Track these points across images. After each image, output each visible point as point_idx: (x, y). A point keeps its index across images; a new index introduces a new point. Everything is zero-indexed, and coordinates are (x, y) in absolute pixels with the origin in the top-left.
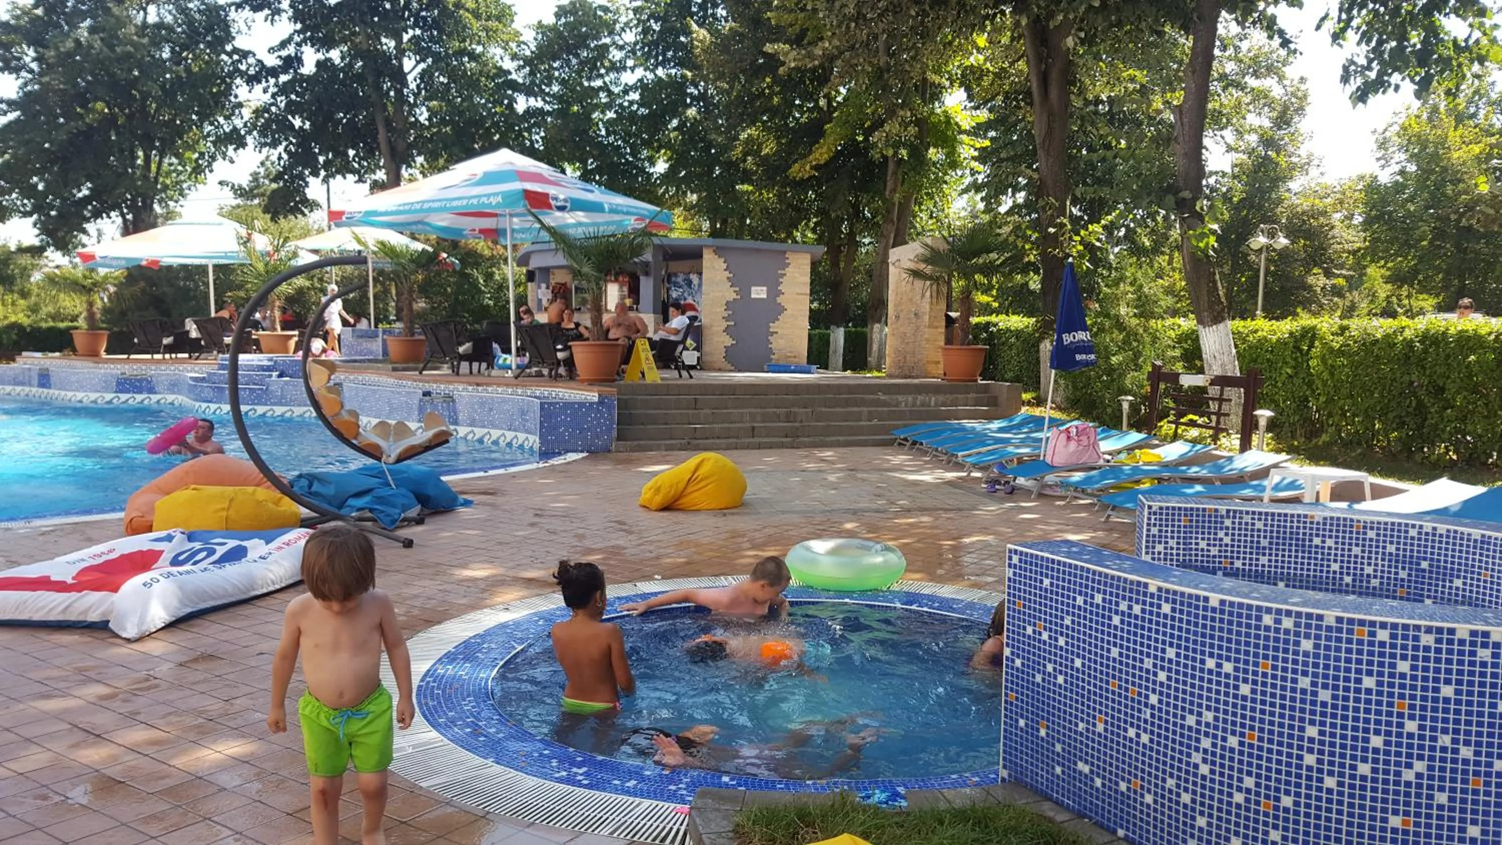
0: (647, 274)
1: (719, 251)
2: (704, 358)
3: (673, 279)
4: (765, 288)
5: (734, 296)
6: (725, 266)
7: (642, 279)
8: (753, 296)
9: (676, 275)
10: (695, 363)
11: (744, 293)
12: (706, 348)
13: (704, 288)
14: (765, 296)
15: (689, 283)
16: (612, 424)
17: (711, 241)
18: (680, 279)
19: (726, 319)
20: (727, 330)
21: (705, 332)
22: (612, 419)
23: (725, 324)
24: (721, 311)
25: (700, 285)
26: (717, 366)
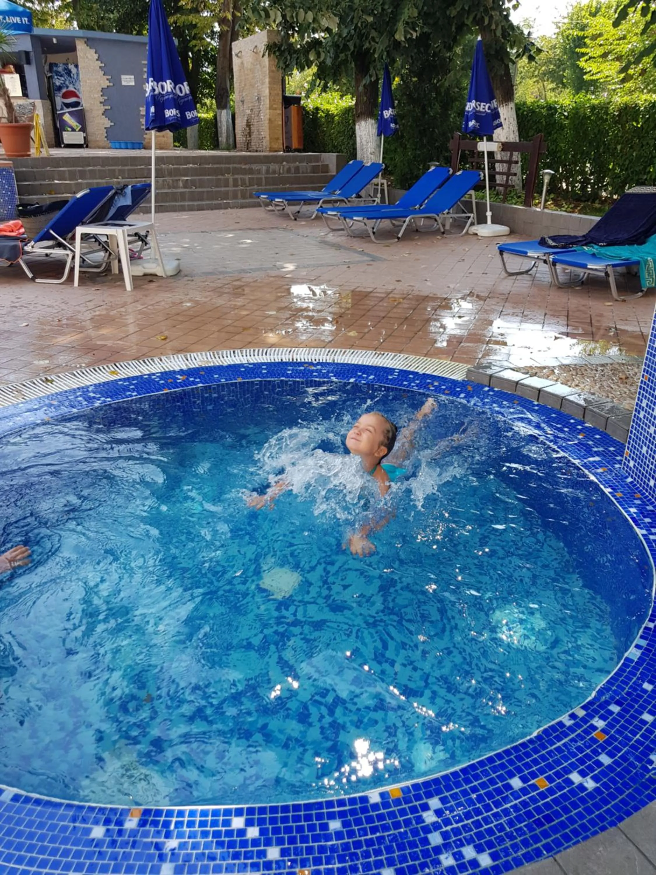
0: (29, 62)
1: (89, 42)
2: (89, 138)
3: (55, 69)
4: (133, 77)
5: (107, 83)
6: (96, 56)
7: (26, 67)
8: (124, 83)
9: (56, 65)
10: (82, 142)
11: (115, 80)
12: (90, 128)
13: (81, 76)
14: (133, 84)
15: (69, 72)
16: (13, 194)
17: (81, 33)
18: (60, 69)
19: (103, 103)
20: (105, 113)
21: (88, 115)
22: (12, 191)
23: (102, 108)
24: (98, 96)
25: (78, 74)
26: (101, 144)
